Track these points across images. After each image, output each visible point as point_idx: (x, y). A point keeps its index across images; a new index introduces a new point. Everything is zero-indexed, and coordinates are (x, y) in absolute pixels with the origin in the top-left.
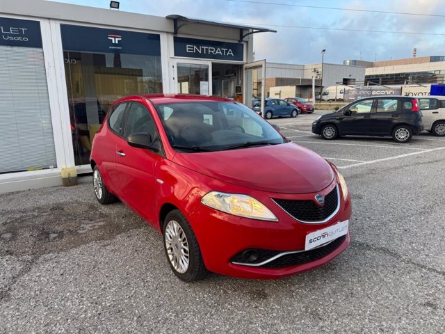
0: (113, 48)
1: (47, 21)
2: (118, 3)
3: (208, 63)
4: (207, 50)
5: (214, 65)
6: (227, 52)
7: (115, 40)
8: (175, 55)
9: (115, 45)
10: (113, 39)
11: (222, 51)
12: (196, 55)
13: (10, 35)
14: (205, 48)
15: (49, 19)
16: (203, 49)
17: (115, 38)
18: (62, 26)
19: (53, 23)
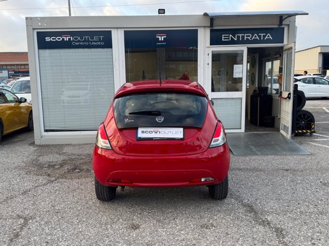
0: (160, 44)
1: (116, 30)
2: (164, 10)
3: (244, 49)
4: (243, 37)
5: (249, 49)
6: (264, 37)
7: (161, 38)
8: (211, 45)
9: (161, 41)
11: (260, 37)
12: (232, 42)
13: (94, 41)
14: (241, 35)
15: (117, 28)
16: (238, 37)
17: (161, 36)
18: (125, 32)
19: (119, 30)
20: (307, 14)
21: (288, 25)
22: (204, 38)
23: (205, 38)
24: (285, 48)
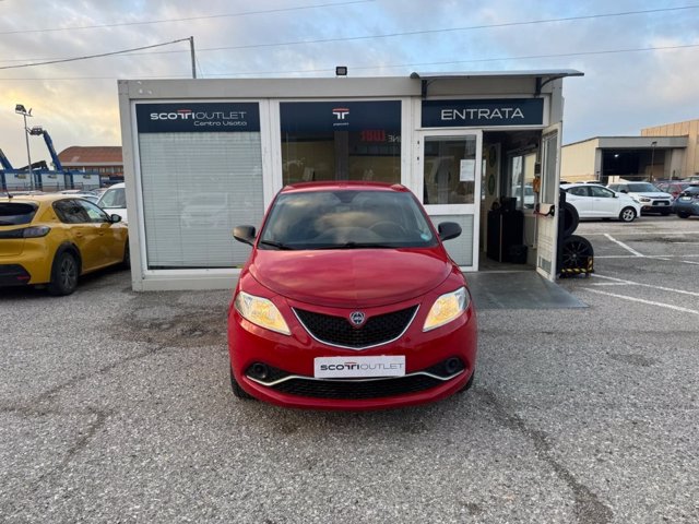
0: (338, 124)
1: (266, 101)
2: (346, 68)
3: (476, 133)
4: (476, 114)
5: (486, 134)
6: (511, 113)
7: (341, 115)
8: (423, 126)
9: (341, 121)
10: (339, 114)
11: (503, 113)
12: (458, 123)
13: (230, 120)
14: (472, 111)
15: (268, 98)
16: (468, 114)
17: (341, 112)
18: (281, 104)
19: (271, 101)
20: (583, 74)
21: (550, 94)
22: (411, 115)
23: (413, 115)
24: (544, 132)
